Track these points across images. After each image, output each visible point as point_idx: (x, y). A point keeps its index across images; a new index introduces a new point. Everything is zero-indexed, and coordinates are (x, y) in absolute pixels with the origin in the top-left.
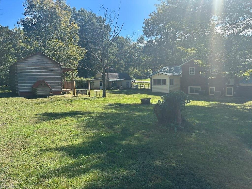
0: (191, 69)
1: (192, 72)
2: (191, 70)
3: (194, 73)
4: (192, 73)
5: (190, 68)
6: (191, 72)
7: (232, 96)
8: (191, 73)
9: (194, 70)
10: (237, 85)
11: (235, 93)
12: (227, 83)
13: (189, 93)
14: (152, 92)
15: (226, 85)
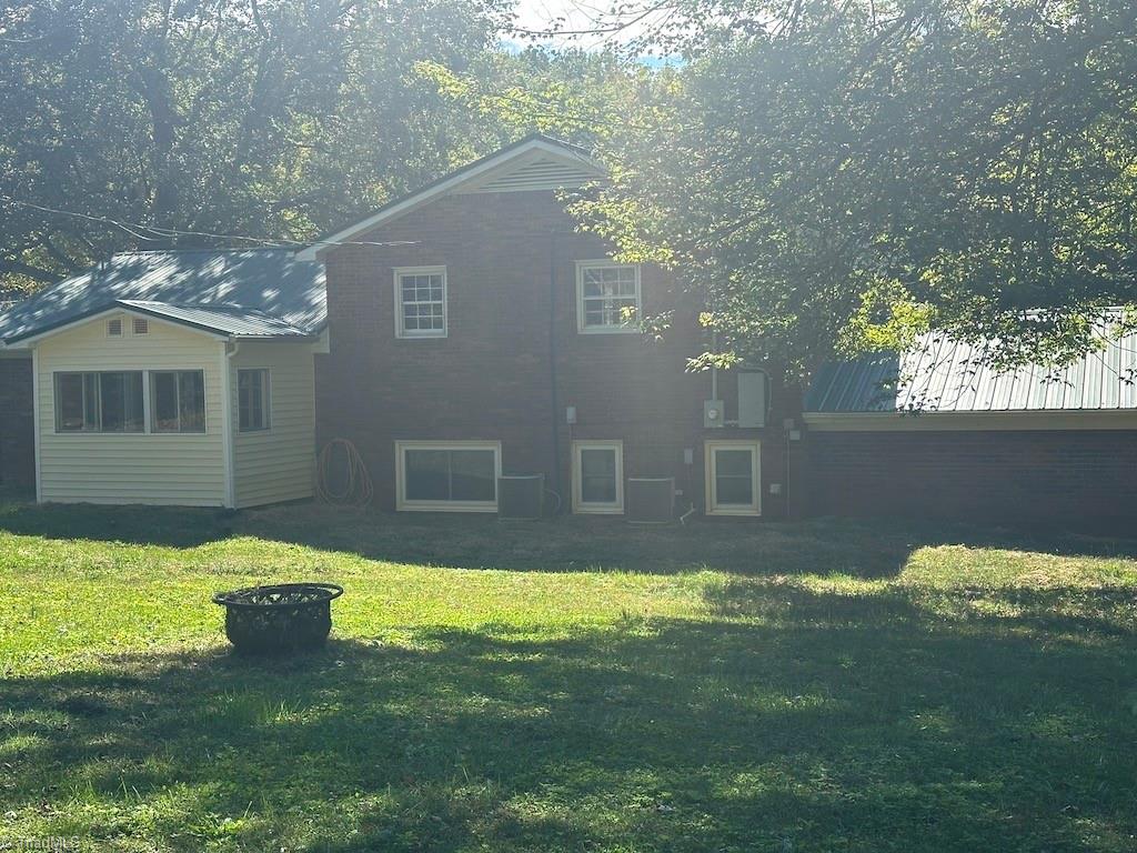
0: (407, 282)
1: (424, 309)
2: (408, 296)
3: (438, 324)
4: (425, 324)
5: (400, 272)
6: (409, 310)
7: (752, 510)
8: (410, 324)
9: (437, 295)
10: (788, 423)
11: (774, 488)
12: (712, 413)
13: (405, 504)
14: (39, 500)
15: (707, 425)
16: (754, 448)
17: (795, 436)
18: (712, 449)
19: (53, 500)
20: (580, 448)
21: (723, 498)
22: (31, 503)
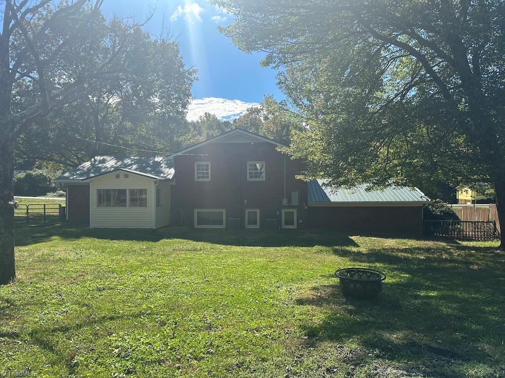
0: (199, 166)
1: (203, 173)
2: (199, 170)
3: (208, 177)
4: (203, 177)
5: (197, 163)
6: (199, 174)
7: (294, 227)
8: (199, 177)
9: (207, 170)
10: (304, 205)
11: (300, 221)
12: (285, 201)
13: (197, 226)
14: (91, 227)
15: (283, 205)
16: (295, 211)
17: (306, 208)
18: (283, 211)
19: (96, 227)
20: (247, 211)
21: (286, 224)
22: (88, 228)
